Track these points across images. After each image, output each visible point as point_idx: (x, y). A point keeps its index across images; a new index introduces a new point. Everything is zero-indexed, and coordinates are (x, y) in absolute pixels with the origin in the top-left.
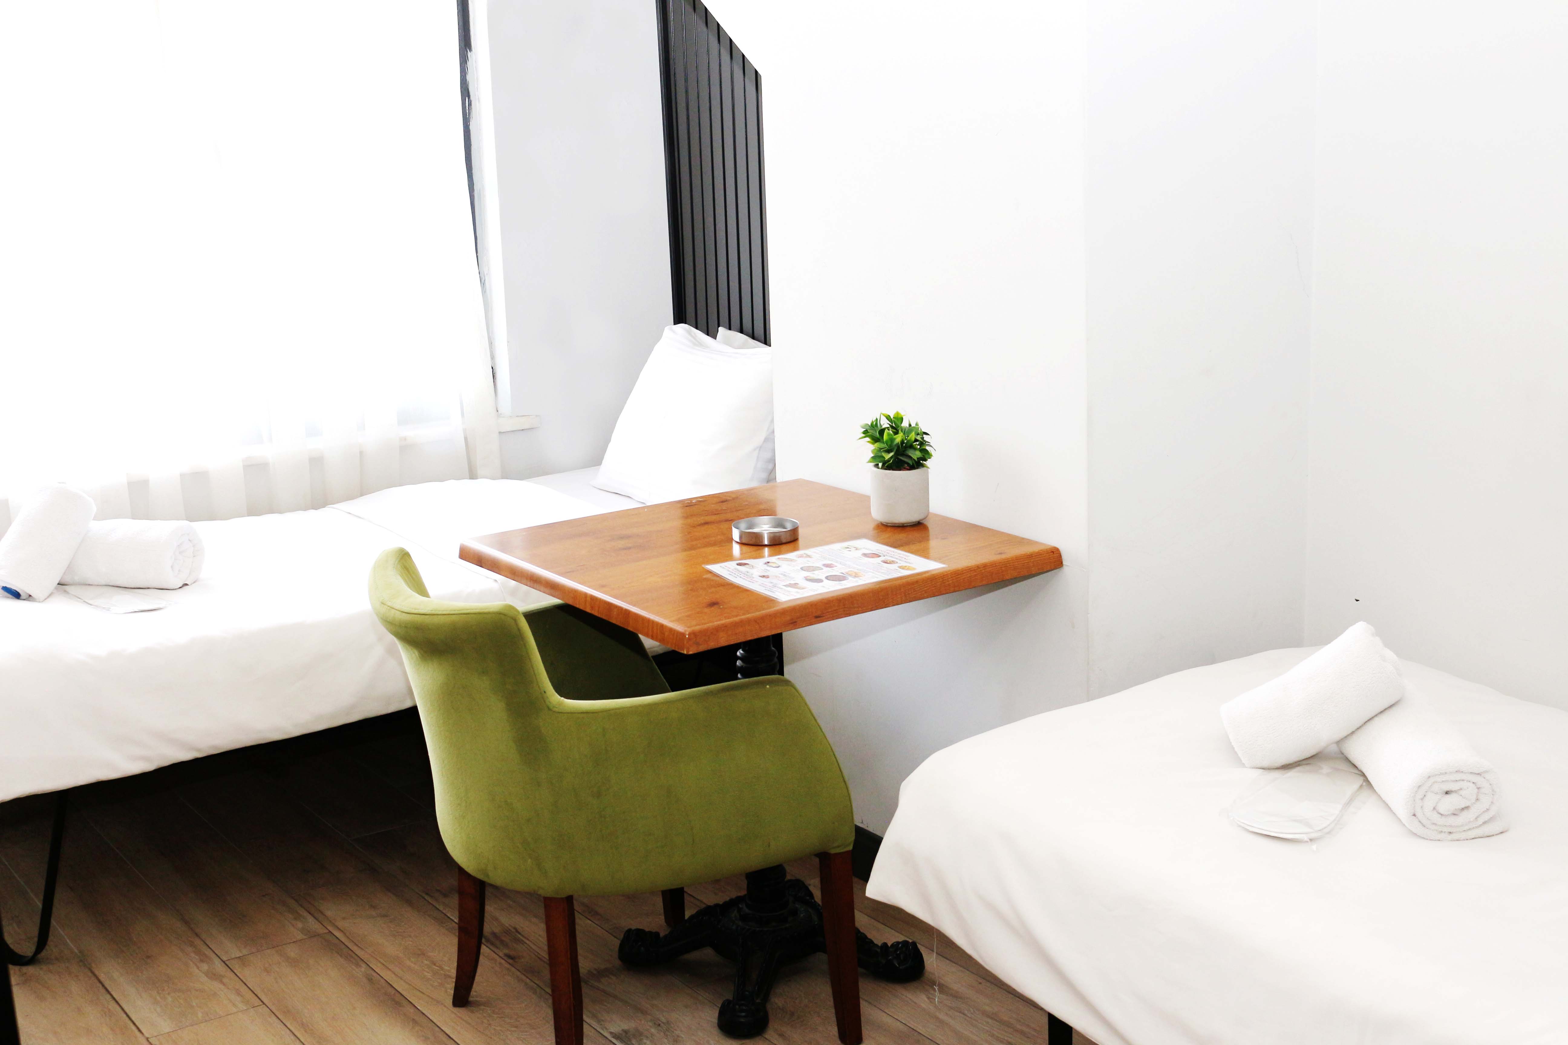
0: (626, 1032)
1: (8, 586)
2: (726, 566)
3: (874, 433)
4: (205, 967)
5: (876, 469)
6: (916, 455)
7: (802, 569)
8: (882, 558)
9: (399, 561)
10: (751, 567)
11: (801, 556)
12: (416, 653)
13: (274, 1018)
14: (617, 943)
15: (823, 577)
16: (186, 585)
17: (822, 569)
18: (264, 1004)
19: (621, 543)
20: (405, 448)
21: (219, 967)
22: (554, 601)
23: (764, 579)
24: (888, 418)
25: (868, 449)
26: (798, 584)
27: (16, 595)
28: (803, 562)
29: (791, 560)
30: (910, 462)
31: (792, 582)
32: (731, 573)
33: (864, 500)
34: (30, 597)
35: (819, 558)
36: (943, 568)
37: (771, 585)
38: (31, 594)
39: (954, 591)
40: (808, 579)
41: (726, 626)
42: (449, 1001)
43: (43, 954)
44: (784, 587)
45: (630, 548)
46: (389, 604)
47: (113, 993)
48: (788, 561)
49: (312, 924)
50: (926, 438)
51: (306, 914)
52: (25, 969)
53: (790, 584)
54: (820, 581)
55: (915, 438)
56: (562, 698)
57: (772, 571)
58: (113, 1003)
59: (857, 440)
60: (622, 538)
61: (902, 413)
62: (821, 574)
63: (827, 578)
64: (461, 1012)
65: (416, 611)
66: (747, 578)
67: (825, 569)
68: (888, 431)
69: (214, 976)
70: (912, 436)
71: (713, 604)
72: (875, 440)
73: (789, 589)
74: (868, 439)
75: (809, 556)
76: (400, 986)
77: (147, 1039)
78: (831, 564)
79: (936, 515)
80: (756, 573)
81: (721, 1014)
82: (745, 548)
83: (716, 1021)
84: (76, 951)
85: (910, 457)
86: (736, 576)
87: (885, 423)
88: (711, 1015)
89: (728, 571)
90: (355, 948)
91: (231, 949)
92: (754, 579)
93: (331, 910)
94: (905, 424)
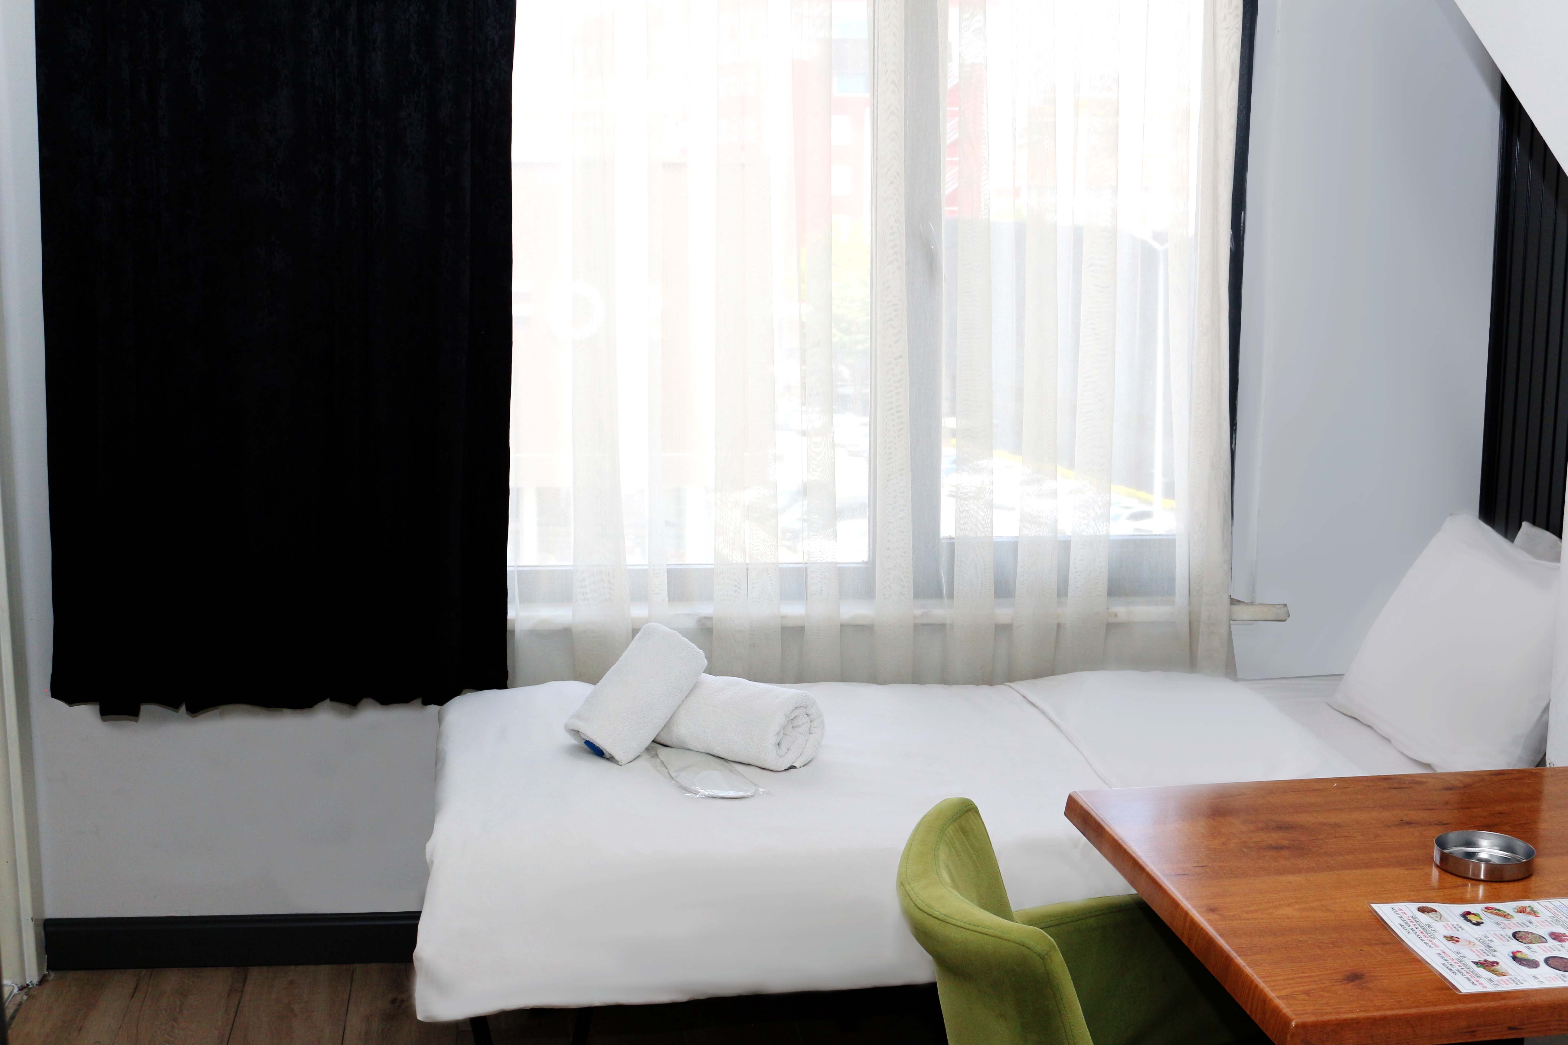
1: (592, 739)
2: (1401, 910)
7: (1515, 935)
10: (1438, 919)
11: (1522, 911)
15: (1540, 958)
16: (793, 767)
17: (1546, 942)
19: (1275, 837)
23: (1450, 944)
26: (1498, 963)
28: (1519, 922)
29: (1505, 916)
31: (1491, 959)
32: (1404, 924)
34: (612, 758)
35: (1549, 920)
37: (1455, 956)
38: (615, 754)
40: (1517, 958)
41: (1358, 1023)
44: (1474, 966)
45: (1282, 848)
48: (1499, 915)
53: (1485, 961)
54: (1533, 964)
57: (1468, 931)
60: (1281, 827)
62: (1538, 952)
63: (1547, 961)
66: (1425, 936)
67: (1552, 942)
71: (1354, 977)
73: (1481, 971)
75: (1534, 913)
78: (1564, 935)
80: (1441, 929)
82: (1442, 880)
86: (1409, 929)
89: (1401, 918)
92: (1434, 941)
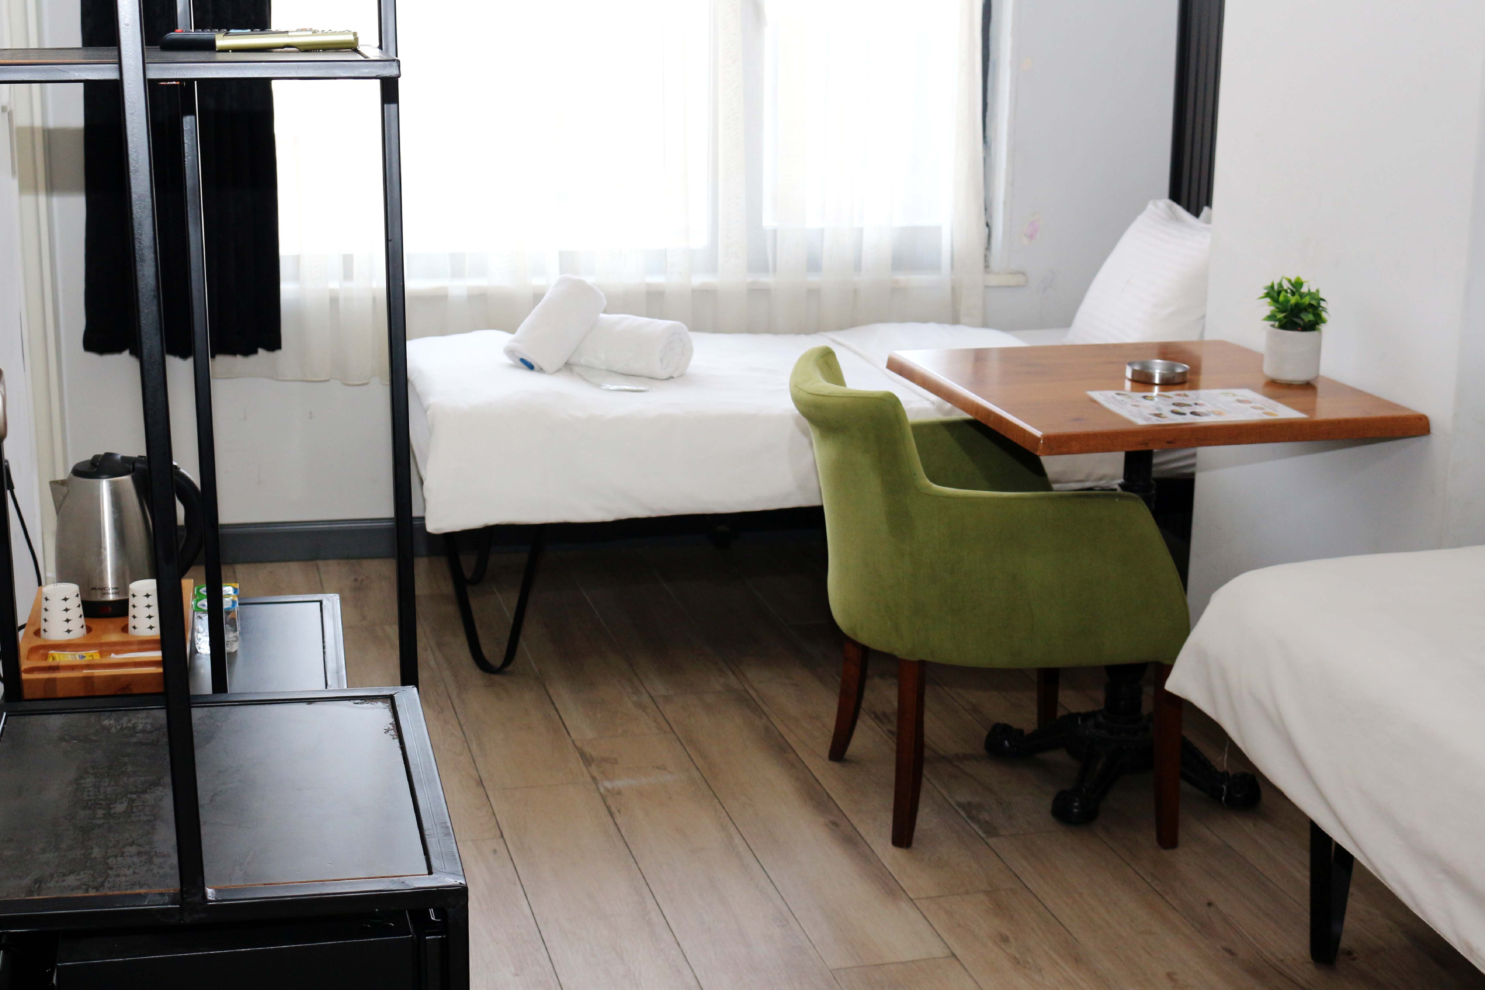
0: (969, 804)
1: (525, 358)
2: (1106, 394)
3: (1274, 294)
4: (635, 698)
5: (1272, 328)
6: (1309, 317)
7: (1174, 403)
8: (1252, 405)
9: (822, 357)
10: (1129, 398)
12: (818, 432)
13: (678, 743)
14: (985, 734)
15: (1188, 412)
16: (673, 378)
17: (1192, 406)
18: (673, 731)
20: (896, 290)
21: (645, 698)
22: (967, 416)
23: (1134, 408)
24: (1290, 281)
25: (1267, 308)
26: (1162, 414)
27: (531, 367)
28: (1178, 399)
29: (1169, 397)
30: (1301, 323)
31: (1158, 413)
32: (1106, 400)
33: (1258, 357)
34: (541, 370)
35: (1194, 398)
36: (1304, 418)
37: (1136, 412)
38: (543, 368)
39: (1311, 440)
40: (1173, 412)
42: (826, 754)
43: (510, 668)
44: (1145, 415)
45: (1030, 373)
46: (800, 386)
47: (556, 705)
48: (1166, 397)
49: (733, 681)
50: (1322, 304)
51: (730, 673)
52: (493, 677)
53: (1156, 414)
54: (1184, 414)
55: (1309, 302)
56: (931, 483)
57: (1147, 403)
58: (554, 712)
59: (1258, 299)
61: (1303, 279)
62: (1187, 410)
63: (1191, 413)
64: (836, 766)
65: (817, 393)
66: (1120, 405)
67: (1195, 406)
68: (1286, 294)
69: (640, 706)
70: (1307, 300)
72: (1275, 300)
73: (1153, 418)
74: (1268, 300)
75: (1186, 396)
76: (791, 739)
77: (573, 741)
78: (1203, 404)
79: (1323, 377)
80: (1129, 402)
81: (1056, 801)
82: (1135, 384)
83: (1050, 808)
84: (537, 670)
85: (1303, 320)
86: (1110, 402)
87: (1286, 285)
88: (1047, 803)
89: (1106, 397)
90: (761, 704)
91: (659, 687)
92: (1124, 407)
93: (752, 674)
94: (1304, 290)
